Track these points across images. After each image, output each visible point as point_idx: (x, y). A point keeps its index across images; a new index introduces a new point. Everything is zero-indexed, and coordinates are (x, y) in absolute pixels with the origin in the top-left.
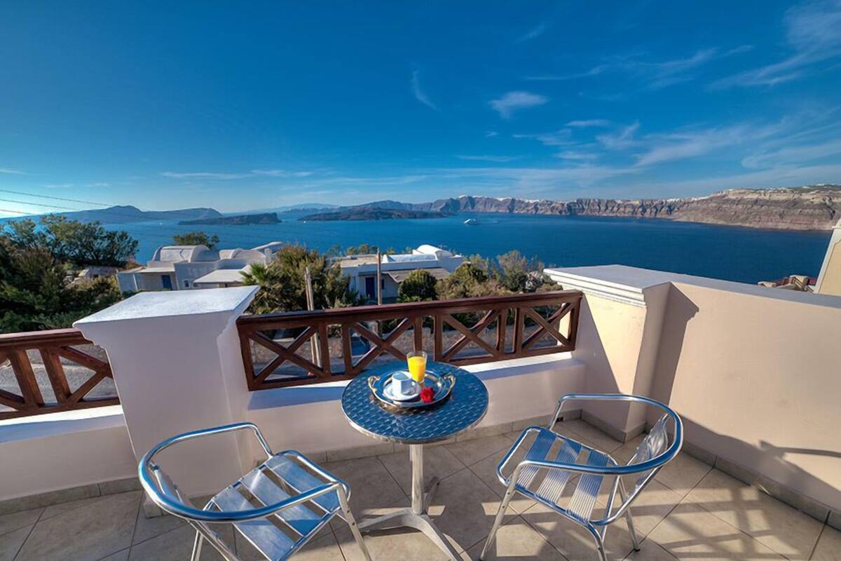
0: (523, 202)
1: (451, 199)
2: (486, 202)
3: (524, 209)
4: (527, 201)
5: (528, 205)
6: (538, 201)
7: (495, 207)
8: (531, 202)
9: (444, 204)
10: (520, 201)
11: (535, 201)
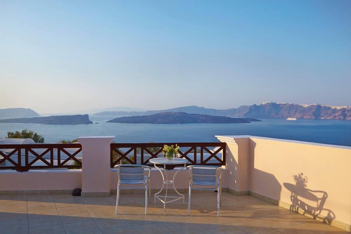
0: (329, 108)
1: (255, 105)
2: (290, 108)
3: (330, 115)
4: (333, 107)
5: (335, 111)
6: (345, 107)
7: (300, 113)
8: (338, 108)
9: (248, 111)
10: (326, 107)
11: (342, 107)
